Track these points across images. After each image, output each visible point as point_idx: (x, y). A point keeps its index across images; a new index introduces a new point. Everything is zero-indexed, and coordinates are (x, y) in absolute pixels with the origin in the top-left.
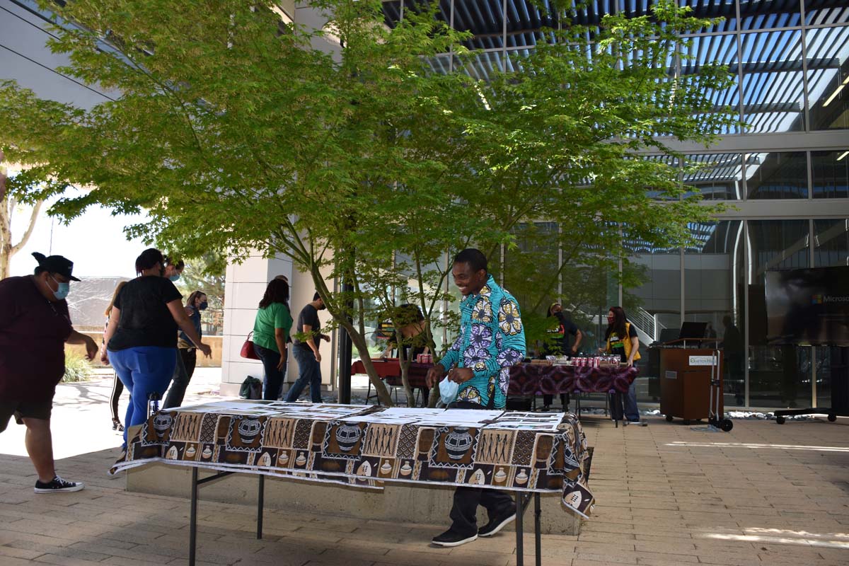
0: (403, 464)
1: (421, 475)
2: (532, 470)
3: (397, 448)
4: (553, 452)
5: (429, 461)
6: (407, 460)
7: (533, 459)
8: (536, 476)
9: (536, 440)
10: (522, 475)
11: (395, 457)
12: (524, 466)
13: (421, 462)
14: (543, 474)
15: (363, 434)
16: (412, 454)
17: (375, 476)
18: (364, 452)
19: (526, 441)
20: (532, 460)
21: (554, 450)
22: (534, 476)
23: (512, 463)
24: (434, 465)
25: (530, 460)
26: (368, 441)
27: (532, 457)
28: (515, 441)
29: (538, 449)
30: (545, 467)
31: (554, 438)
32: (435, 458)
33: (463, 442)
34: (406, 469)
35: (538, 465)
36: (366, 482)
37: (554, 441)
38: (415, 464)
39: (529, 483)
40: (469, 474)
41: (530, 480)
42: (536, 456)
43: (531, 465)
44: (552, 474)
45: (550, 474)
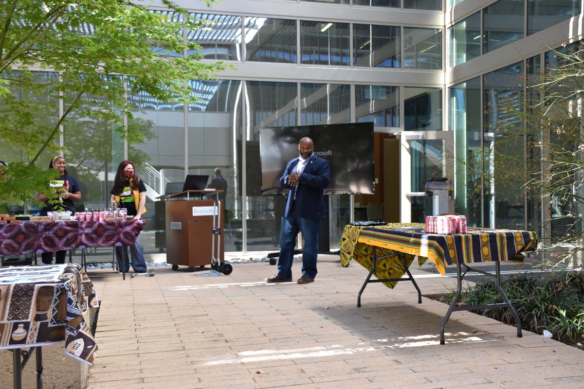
2: (31, 324)
4: (55, 302)
7: (32, 312)
8: (36, 329)
9: (35, 292)
10: (20, 330)
12: (23, 321)
14: (43, 326)
19: (24, 294)
20: (31, 314)
21: (56, 300)
22: (33, 330)
23: (8, 319)
25: (29, 313)
27: (31, 310)
28: (10, 296)
29: (38, 301)
30: (46, 319)
31: (56, 288)
35: (37, 318)
37: (55, 291)
39: (28, 338)
41: (29, 335)
42: (35, 309)
43: (30, 319)
44: (54, 325)
45: (52, 326)
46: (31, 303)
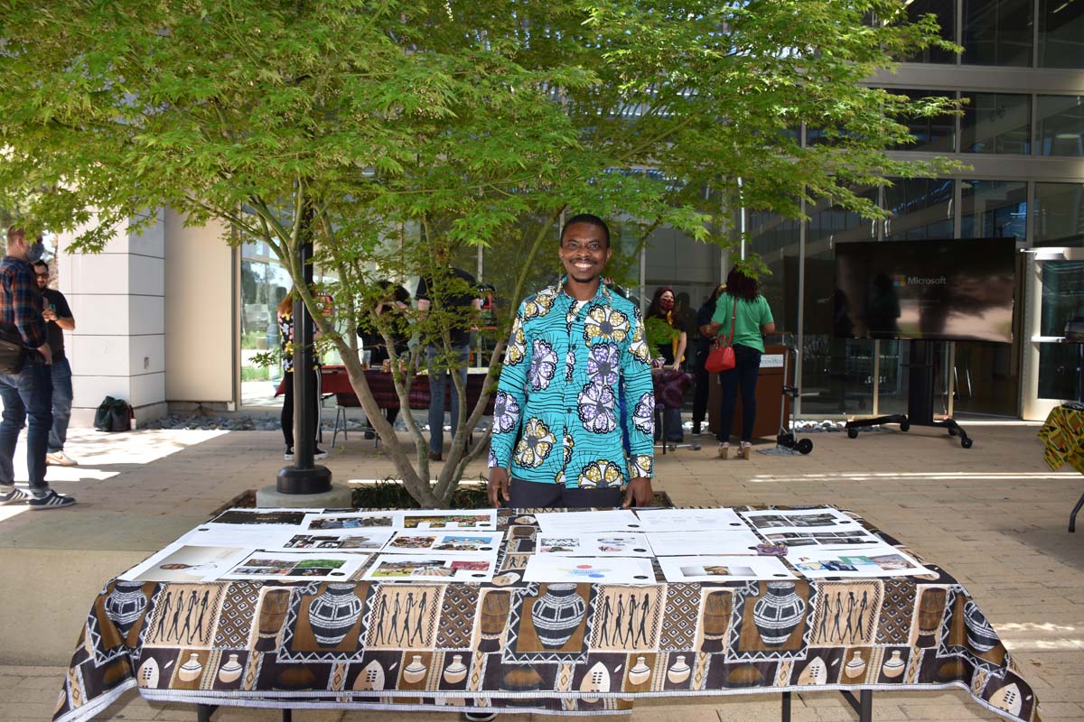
0: (673, 660)
1: (708, 678)
2: (912, 651)
3: (659, 633)
4: (946, 616)
5: (725, 652)
6: (682, 654)
7: (914, 632)
8: (918, 661)
9: (918, 599)
10: (895, 660)
11: (656, 649)
12: (898, 645)
13: (709, 656)
14: (930, 655)
15: (590, 610)
16: (690, 642)
17: (618, 691)
18: (593, 646)
19: (900, 601)
20: (910, 634)
21: (948, 613)
22: (914, 662)
23: (877, 641)
24: (734, 658)
25: (908, 634)
26: (601, 623)
27: (911, 629)
28: (881, 603)
29: (922, 613)
30: (934, 644)
31: (948, 592)
32: (735, 646)
33: (788, 612)
34: (680, 671)
35: (922, 642)
36: (600, 704)
37: (948, 597)
38: (697, 660)
39: (906, 675)
40: (799, 668)
41: (908, 669)
42: (918, 627)
43: (911, 642)
44: (945, 656)
45: (941, 656)
46: (911, 617)
